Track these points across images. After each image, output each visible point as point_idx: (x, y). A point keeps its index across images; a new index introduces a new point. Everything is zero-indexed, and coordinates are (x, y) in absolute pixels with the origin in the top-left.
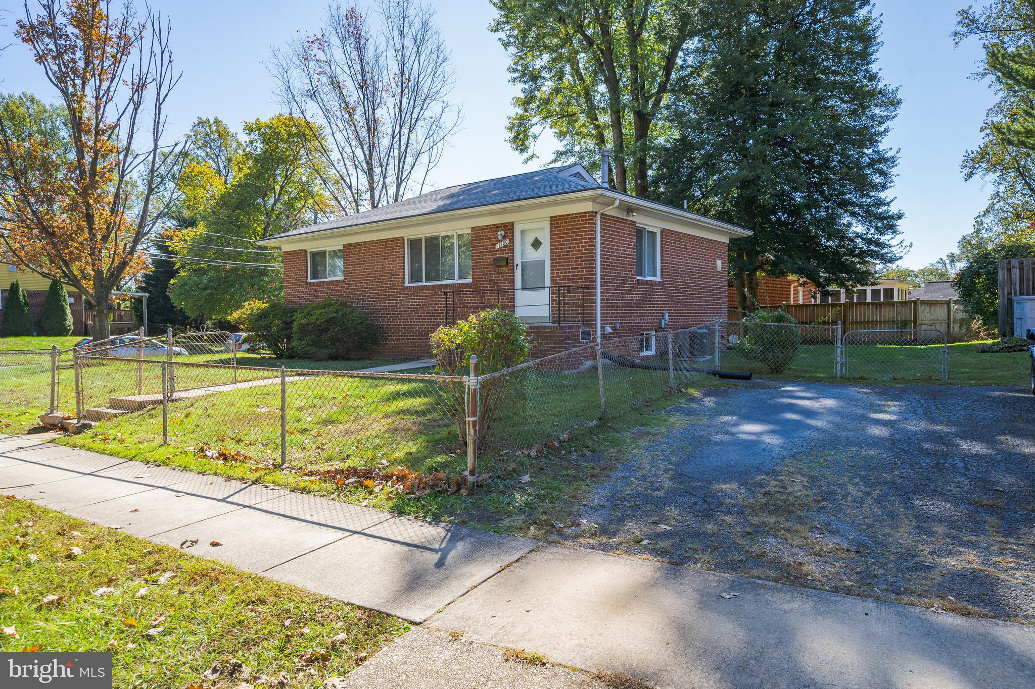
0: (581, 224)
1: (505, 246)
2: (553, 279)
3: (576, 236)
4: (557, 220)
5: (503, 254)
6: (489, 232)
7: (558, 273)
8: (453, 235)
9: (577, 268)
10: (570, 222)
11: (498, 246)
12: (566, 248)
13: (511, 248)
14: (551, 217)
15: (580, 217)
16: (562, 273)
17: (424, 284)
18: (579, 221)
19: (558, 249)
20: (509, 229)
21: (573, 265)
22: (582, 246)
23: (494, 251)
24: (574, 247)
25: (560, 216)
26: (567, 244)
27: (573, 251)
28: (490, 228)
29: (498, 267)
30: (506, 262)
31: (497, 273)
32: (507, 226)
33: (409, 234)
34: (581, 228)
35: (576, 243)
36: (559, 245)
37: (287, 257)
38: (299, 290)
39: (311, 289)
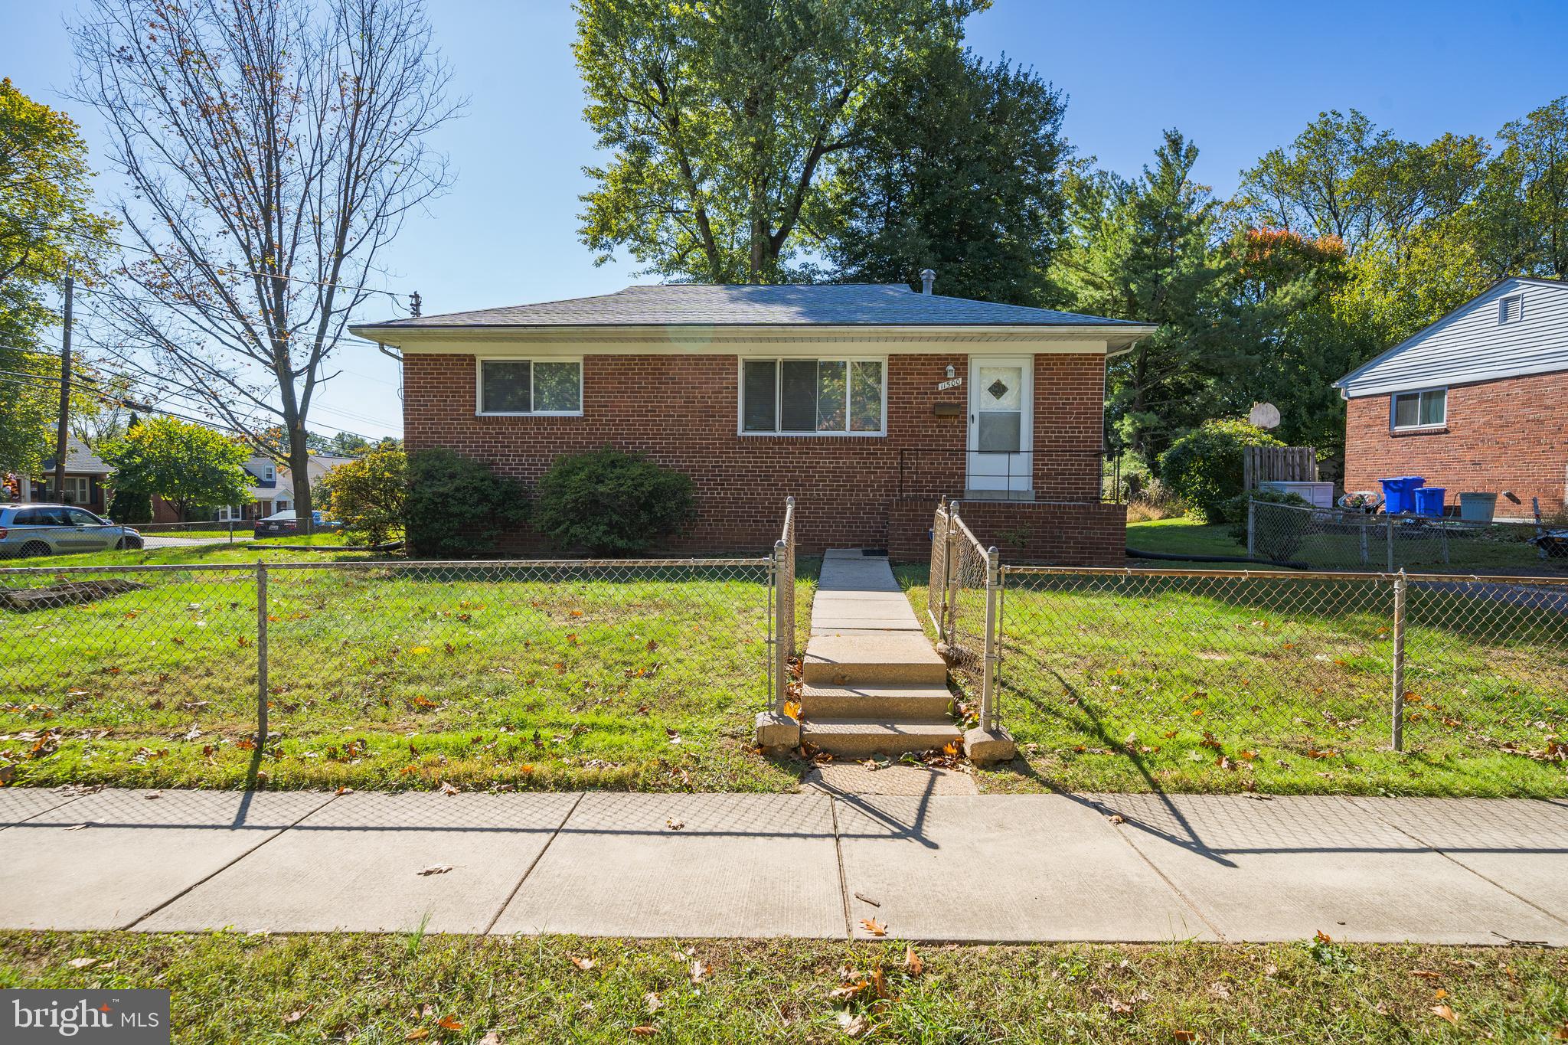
0: (1086, 369)
1: (954, 388)
2: (1037, 440)
3: (1078, 384)
4: (1048, 359)
5: (950, 398)
6: (923, 364)
7: (1047, 432)
8: (845, 363)
9: (1079, 428)
10: (1070, 364)
11: (942, 387)
12: (1061, 399)
13: (963, 391)
14: (1036, 355)
15: (1086, 359)
16: (1054, 432)
17: (779, 433)
18: (1084, 364)
19: (1048, 399)
20: (961, 363)
21: (1072, 423)
22: (1088, 399)
23: (932, 393)
24: (1075, 399)
25: (1052, 355)
26: (1063, 394)
27: (1073, 404)
28: (925, 359)
29: (940, 417)
30: (954, 410)
31: (938, 427)
32: (958, 359)
33: (746, 352)
34: (1088, 374)
35: (1077, 394)
36: (1049, 394)
37: (416, 364)
38: (450, 428)
39: (488, 429)
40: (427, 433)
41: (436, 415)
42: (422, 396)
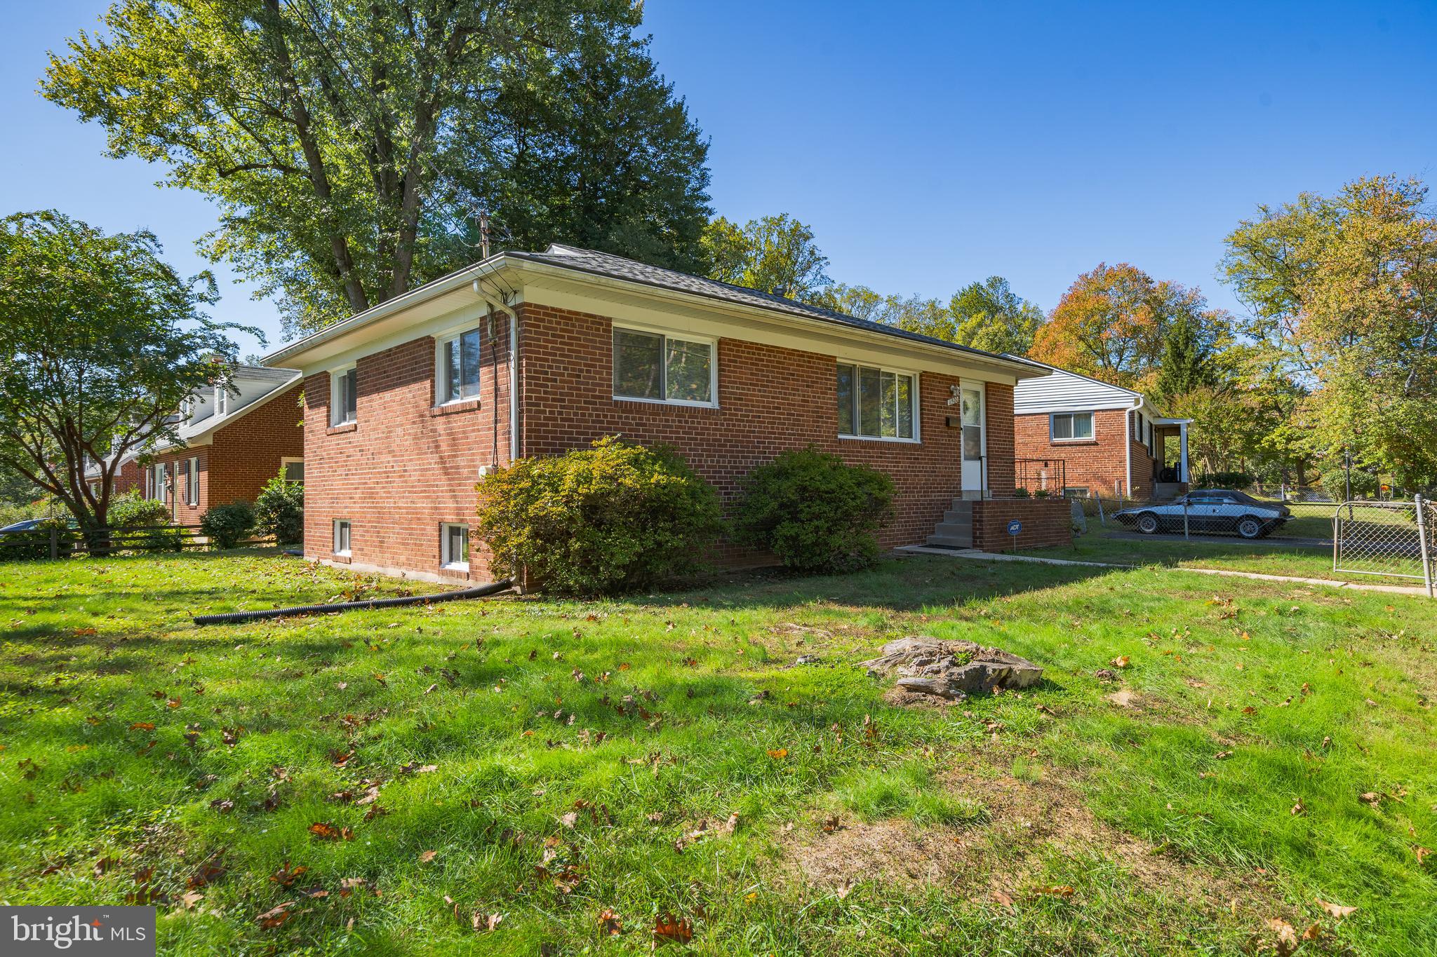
1: (955, 405)
2: (989, 450)
4: (991, 387)
5: (952, 413)
6: (939, 382)
7: (993, 444)
8: (893, 374)
10: (1001, 392)
11: (950, 402)
13: (958, 408)
14: (987, 383)
16: (996, 444)
17: (861, 437)
20: (957, 385)
23: (944, 408)
25: (994, 383)
28: (940, 379)
29: (950, 428)
30: (958, 424)
31: (948, 436)
32: (955, 381)
37: (543, 321)
38: (583, 415)
39: (627, 418)
40: (556, 419)
41: (567, 394)
42: (551, 367)
